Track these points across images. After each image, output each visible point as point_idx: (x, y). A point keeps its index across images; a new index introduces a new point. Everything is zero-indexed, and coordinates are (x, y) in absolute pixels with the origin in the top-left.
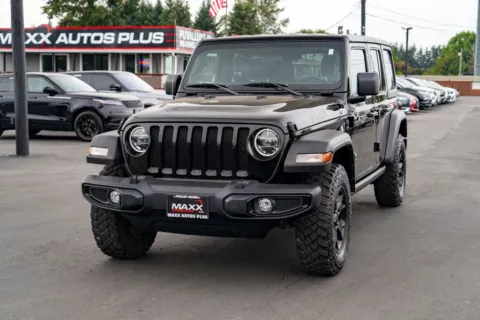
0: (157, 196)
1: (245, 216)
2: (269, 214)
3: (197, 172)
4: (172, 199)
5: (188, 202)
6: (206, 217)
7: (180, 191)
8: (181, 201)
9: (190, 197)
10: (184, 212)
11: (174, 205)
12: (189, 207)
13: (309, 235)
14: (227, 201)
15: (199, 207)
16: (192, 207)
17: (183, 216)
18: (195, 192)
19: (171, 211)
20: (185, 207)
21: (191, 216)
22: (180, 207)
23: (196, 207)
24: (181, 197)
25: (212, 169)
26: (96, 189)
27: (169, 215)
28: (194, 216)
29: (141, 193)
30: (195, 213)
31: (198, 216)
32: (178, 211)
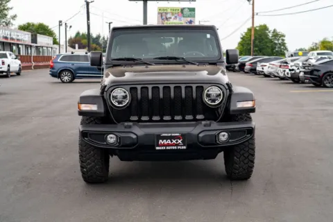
0: (147, 135)
1: (214, 145)
2: (227, 142)
3: (167, 118)
4: (159, 137)
5: (171, 138)
6: (185, 147)
7: (165, 131)
8: (166, 138)
9: (173, 135)
10: (168, 145)
11: (160, 141)
12: (172, 141)
13: (243, 154)
14: (201, 135)
15: (180, 141)
16: (174, 141)
17: (167, 148)
18: (176, 131)
19: (158, 146)
20: (169, 141)
21: (174, 148)
22: (165, 142)
23: (177, 141)
24: (166, 135)
25: (178, 115)
26: (93, 134)
27: (157, 148)
28: (175, 148)
29: (136, 135)
30: (177, 145)
31: (179, 147)
32: (164, 145)
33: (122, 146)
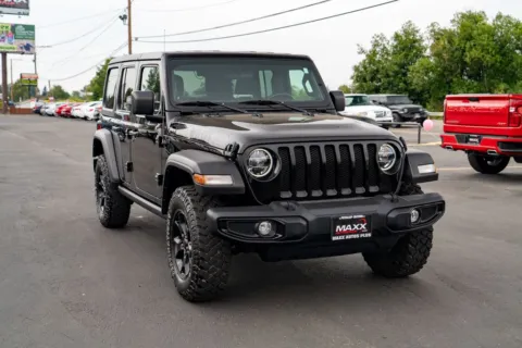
0: (320, 220)
2: (418, 223)
4: (337, 221)
5: (352, 222)
6: (370, 235)
8: (345, 222)
9: (355, 217)
10: (349, 233)
11: (338, 227)
12: (353, 227)
14: (393, 216)
15: (363, 226)
16: (356, 227)
17: (347, 237)
19: (336, 235)
20: (349, 227)
21: (355, 236)
22: (344, 228)
23: (359, 227)
24: (346, 218)
26: (235, 222)
27: (334, 238)
28: (358, 236)
29: (305, 220)
30: (359, 232)
31: (362, 235)
32: (342, 234)
33: (288, 239)
